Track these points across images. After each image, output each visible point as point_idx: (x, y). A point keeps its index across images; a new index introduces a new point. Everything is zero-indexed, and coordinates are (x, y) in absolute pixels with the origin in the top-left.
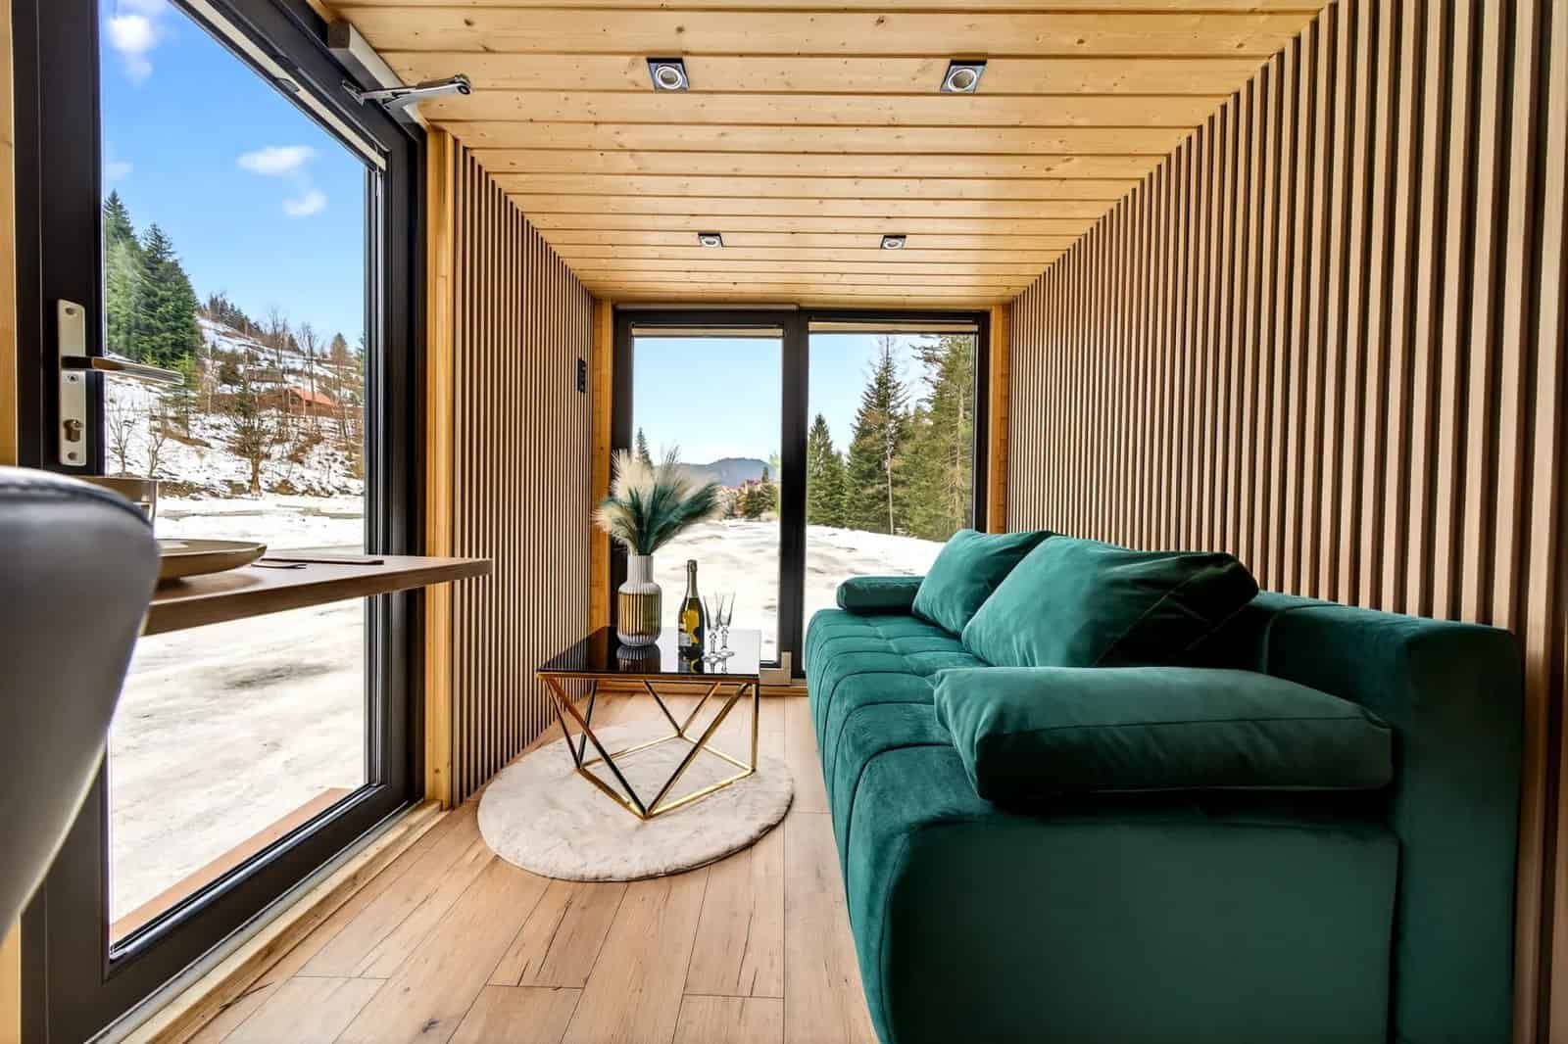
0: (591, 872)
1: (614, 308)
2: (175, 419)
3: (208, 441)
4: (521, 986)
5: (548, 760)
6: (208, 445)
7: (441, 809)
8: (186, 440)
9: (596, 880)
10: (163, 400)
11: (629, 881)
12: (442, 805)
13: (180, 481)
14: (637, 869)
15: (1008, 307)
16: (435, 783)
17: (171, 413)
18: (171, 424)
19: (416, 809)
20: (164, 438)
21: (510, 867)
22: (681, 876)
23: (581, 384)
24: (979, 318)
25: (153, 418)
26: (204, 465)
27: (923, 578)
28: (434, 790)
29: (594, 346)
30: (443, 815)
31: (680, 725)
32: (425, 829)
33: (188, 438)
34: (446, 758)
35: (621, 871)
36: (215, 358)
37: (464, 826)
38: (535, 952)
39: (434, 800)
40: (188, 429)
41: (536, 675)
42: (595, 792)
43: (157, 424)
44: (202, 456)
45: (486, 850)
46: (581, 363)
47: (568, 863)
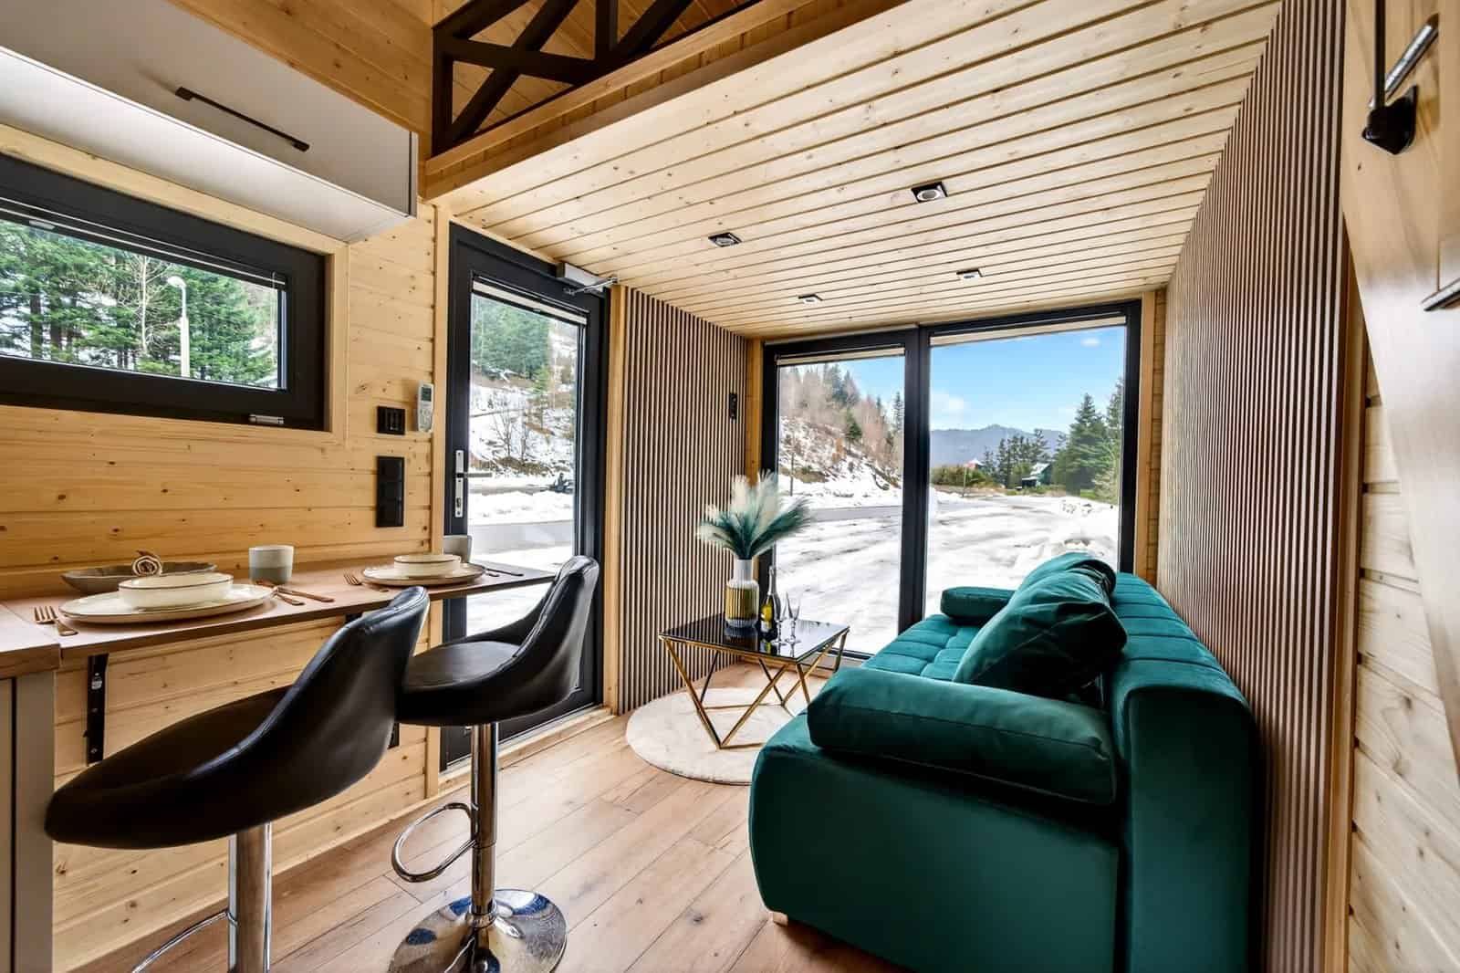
0: (671, 767)
1: (763, 346)
2: (535, 415)
3: (552, 429)
4: (612, 804)
5: (680, 701)
6: (552, 433)
7: (611, 713)
8: (540, 430)
9: (673, 772)
10: (530, 401)
11: (690, 778)
12: (612, 710)
13: (536, 463)
14: (697, 773)
15: (1161, 293)
16: (609, 698)
17: (533, 411)
18: (534, 418)
19: (596, 709)
20: (529, 430)
21: (633, 752)
22: (722, 786)
23: (733, 412)
24: (1128, 308)
25: (525, 415)
26: (550, 449)
27: (1013, 592)
28: (609, 702)
29: (747, 379)
30: (613, 716)
31: (783, 697)
32: (600, 721)
33: (542, 429)
34: (615, 681)
35: (687, 771)
36: (559, 364)
37: (619, 726)
38: (624, 794)
39: (607, 706)
40: (542, 422)
41: (660, 637)
42: (698, 727)
43: (526, 419)
44: (548, 442)
45: (625, 741)
46: (733, 396)
47: (661, 758)
